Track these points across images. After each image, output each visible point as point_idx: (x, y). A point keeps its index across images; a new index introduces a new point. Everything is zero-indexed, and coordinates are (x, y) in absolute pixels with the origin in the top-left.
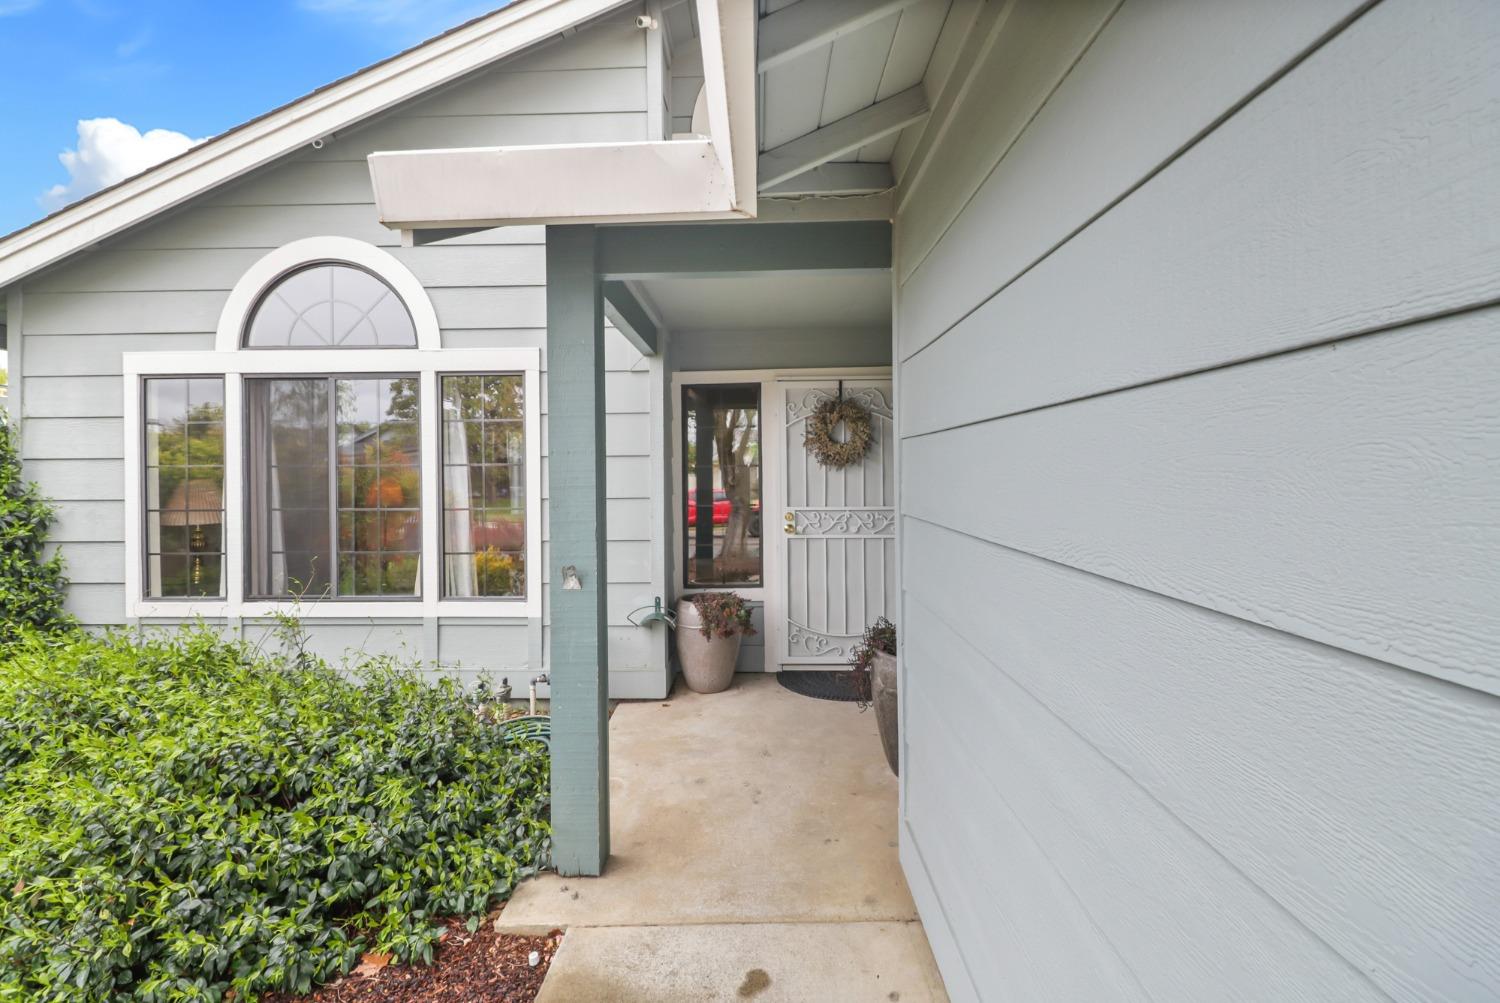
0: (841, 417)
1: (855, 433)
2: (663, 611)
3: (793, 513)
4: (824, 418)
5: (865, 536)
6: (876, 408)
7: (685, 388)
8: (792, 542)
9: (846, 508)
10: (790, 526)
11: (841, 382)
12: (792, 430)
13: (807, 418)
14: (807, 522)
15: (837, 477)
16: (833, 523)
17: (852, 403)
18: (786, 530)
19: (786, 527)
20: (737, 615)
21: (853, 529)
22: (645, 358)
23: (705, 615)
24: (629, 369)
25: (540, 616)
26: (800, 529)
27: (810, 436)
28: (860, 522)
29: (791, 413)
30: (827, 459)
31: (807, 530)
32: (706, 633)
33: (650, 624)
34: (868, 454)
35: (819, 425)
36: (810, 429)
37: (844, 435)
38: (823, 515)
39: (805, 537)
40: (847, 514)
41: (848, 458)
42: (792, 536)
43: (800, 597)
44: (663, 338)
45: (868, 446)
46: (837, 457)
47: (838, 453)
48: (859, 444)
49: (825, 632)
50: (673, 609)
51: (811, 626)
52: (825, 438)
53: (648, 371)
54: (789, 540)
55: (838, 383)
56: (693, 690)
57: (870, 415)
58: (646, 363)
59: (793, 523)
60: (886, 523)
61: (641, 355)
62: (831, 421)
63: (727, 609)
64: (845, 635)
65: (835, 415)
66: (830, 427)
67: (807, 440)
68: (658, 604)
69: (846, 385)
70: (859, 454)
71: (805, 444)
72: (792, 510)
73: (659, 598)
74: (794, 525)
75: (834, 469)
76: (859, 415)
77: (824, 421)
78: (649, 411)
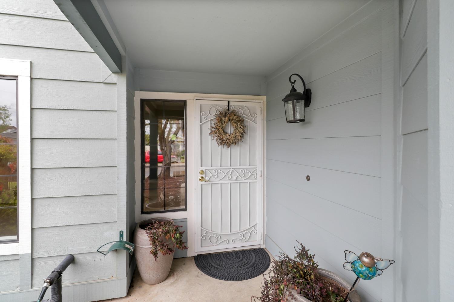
0: (229, 120)
1: (236, 128)
2: (125, 239)
3: (204, 170)
4: (221, 120)
5: (240, 181)
6: (246, 116)
7: (143, 102)
8: (203, 186)
9: (231, 167)
10: (202, 177)
11: (229, 102)
12: (203, 126)
13: (211, 120)
14: (211, 175)
15: (226, 151)
16: (224, 175)
17: (234, 113)
18: (200, 180)
19: (200, 178)
20: (174, 238)
21: (234, 178)
22: (113, 75)
23: (154, 241)
24: (102, 82)
25: (30, 252)
26: (207, 179)
27: (213, 130)
28: (238, 174)
29: (203, 117)
30: (222, 142)
31: (211, 180)
32: (155, 254)
33: (116, 250)
34: (243, 140)
35: (218, 124)
36: (213, 125)
37: (230, 129)
38: (219, 171)
39: (210, 183)
40: (231, 170)
41: (233, 142)
42: (203, 183)
43: (207, 215)
44: (127, 64)
45: (242, 135)
46: (228, 141)
47: (228, 139)
48: (238, 134)
49: (220, 233)
50: (132, 237)
51: (213, 230)
52: (221, 131)
53: (116, 84)
54: (201, 185)
55: (227, 102)
56: (146, 283)
57: (243, 120)
58: (114, 78)
59: (204, 176)
60: (250, 174)
61: (111, 73)
62: (224, 122)
63: (168, 235)
64: (230, 233)
65: (227, 119)
66: (224, 125)
67: (212, 131)
68: (121, 235)
69: (231, 103)
70: (238, 139)
71: (211, 134)
72: (203, 169)
73: (122, 232)
74: (204, 177)
75: (226, 147)
76: (239, 119)
77: (221, 121)
78: (116, 110)
